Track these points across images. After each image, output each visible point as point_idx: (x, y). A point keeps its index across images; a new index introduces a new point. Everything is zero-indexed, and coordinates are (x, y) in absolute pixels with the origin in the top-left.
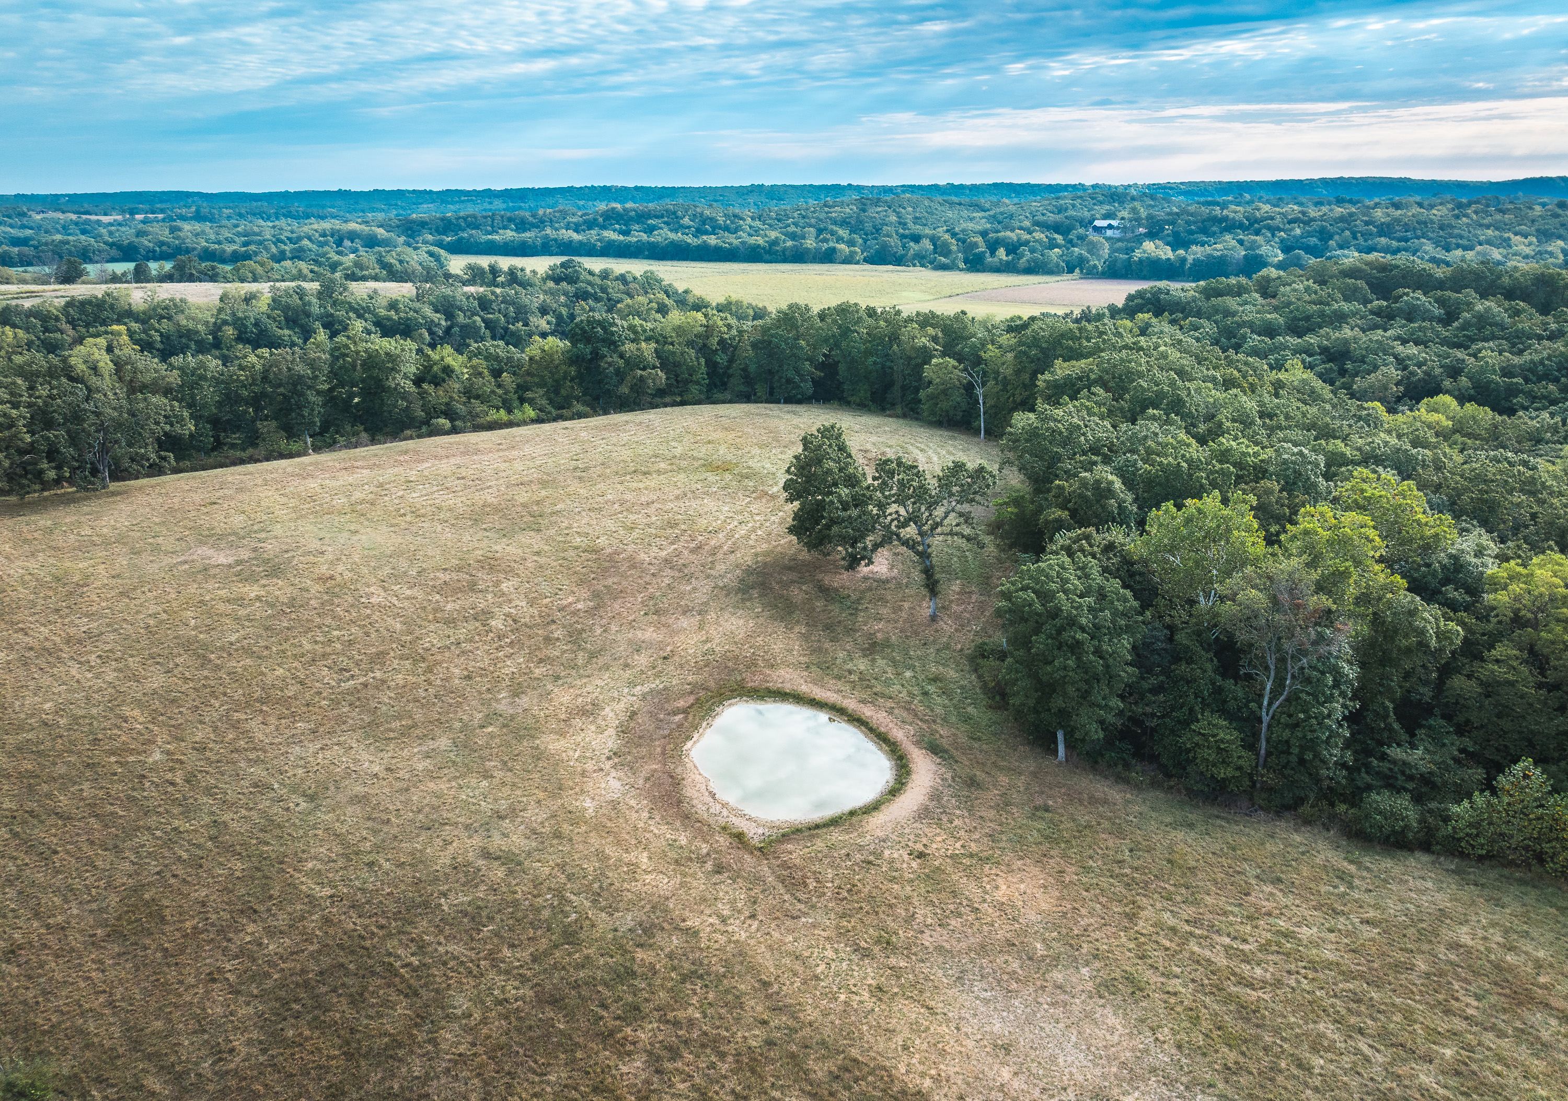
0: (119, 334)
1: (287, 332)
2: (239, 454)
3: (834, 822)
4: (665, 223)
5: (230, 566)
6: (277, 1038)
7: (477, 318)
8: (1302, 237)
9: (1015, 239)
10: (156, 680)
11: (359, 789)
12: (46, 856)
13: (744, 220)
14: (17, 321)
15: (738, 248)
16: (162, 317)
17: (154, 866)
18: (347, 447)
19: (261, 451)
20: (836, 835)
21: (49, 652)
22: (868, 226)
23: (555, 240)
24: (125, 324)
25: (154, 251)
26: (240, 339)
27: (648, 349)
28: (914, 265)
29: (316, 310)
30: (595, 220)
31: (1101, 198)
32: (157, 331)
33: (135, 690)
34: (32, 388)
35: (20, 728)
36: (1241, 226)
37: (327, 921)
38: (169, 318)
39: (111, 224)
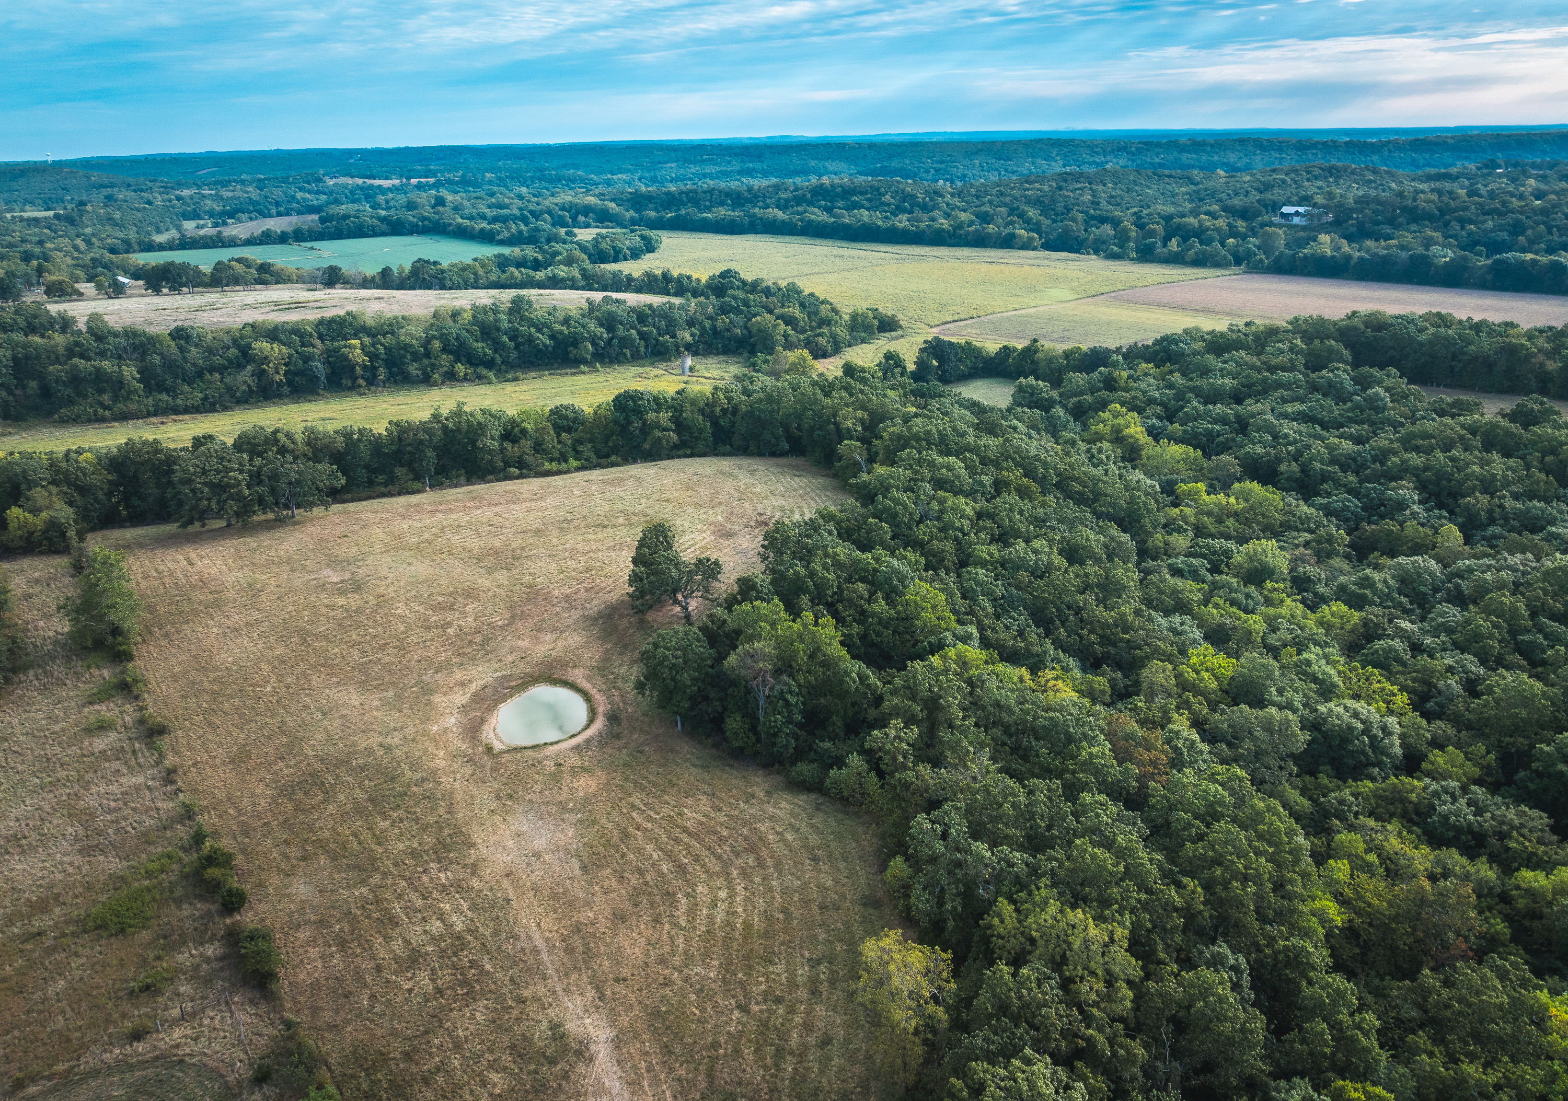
0: (355, 348)
1: (480, 344)
2: (383, 489)
3: (534, 747)
4: (867, 200)
5: (337, 583)
6: (275, 802)
7: (633, 332)
8: (1492, 231)
9: (1196, 225)
10: (279, 651)
11: (346, 712)
12: (215, 728)
13: (943, 196)
14: (283, 337)
15: (924, 231)
16: (388, 333)
17: (253, 736)
18: (450, 487)
19: (396, 488)
20: (530, 753)
21: (237, 630)
22: (1060, 207)
23: (761, 219)
24: (359, 339)
25: (417, 226)
26: (444, 350)
27: (664, 417)
28: (1088, 254)
29: (505, 325)
30: (804, 195)
31: (1317, 172)
32: (382, 345)
33: (269, 654)
34: (251, 460)
35: (217, 670)
36: (1430, 217)
37: (309, 764)
38: (393, 333)
39: (390, 190)
